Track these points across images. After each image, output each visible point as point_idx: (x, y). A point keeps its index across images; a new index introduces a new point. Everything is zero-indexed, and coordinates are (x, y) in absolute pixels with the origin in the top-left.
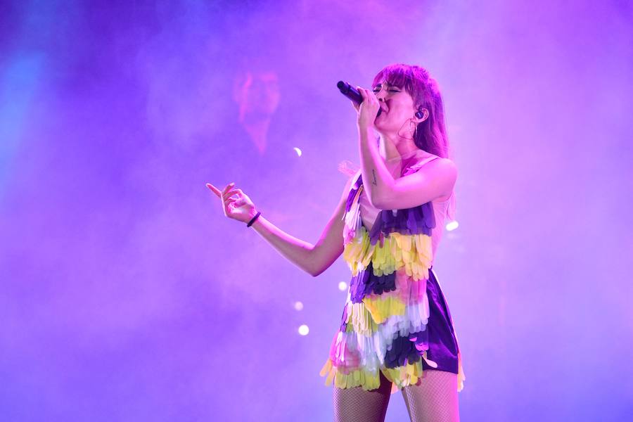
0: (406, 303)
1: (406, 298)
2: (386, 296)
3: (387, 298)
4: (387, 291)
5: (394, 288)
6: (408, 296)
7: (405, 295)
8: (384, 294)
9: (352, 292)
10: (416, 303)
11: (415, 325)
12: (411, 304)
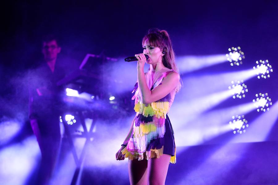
0: (157, 126)
1: (157, 125)
2: (149, 124)
3: (149, 125)
4: (149, 122)
5: (152, 121)
6: (158, 123)
7: (157, 124)
8: (148, 122)
9: (136, 122)
10: (161, 126)
11: (160, 135)
12: (159, 127)
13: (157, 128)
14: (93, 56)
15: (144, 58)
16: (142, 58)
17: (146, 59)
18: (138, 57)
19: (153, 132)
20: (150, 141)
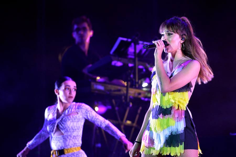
1: (176, 118)
4: (168, 115)
9: (153, 114)
10: (180, 121)
11: (179, 130)
12: (178, 121)
13: (176, 122)
14: (125, 39)
15: (163, 44)
16: (161, 44)
17: (164, 46)
18: (157, 44)
19: (171, 126)
20: (167, 136)
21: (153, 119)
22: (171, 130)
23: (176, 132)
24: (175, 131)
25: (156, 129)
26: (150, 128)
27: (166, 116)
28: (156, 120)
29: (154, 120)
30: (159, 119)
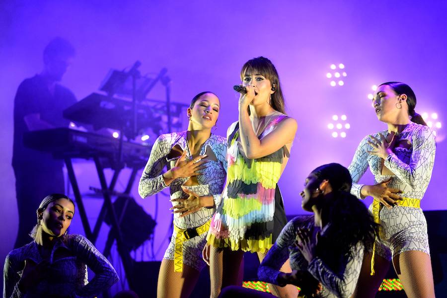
5: (256, 193)
6: (264, 198)
10: (268, 203)
11: (266, 217)
12: (265, 204)
13: (262, 205)
19: (256, 211)
20: (250, 225)
21: (229, 198)
22: (254, 216)
23: (262, 219)
24: (260, 218)
25: (232, 212)
26: (224, 210)
27: (249, 195)
28: (234, 200)
29: (231, 199)
30: (238, 199)
